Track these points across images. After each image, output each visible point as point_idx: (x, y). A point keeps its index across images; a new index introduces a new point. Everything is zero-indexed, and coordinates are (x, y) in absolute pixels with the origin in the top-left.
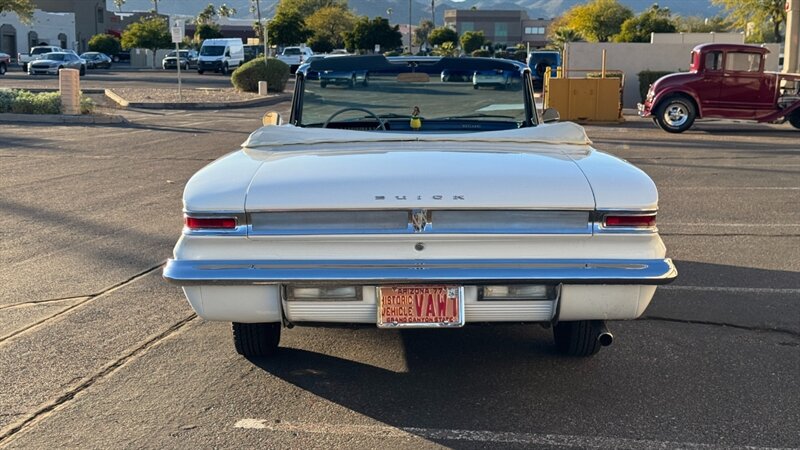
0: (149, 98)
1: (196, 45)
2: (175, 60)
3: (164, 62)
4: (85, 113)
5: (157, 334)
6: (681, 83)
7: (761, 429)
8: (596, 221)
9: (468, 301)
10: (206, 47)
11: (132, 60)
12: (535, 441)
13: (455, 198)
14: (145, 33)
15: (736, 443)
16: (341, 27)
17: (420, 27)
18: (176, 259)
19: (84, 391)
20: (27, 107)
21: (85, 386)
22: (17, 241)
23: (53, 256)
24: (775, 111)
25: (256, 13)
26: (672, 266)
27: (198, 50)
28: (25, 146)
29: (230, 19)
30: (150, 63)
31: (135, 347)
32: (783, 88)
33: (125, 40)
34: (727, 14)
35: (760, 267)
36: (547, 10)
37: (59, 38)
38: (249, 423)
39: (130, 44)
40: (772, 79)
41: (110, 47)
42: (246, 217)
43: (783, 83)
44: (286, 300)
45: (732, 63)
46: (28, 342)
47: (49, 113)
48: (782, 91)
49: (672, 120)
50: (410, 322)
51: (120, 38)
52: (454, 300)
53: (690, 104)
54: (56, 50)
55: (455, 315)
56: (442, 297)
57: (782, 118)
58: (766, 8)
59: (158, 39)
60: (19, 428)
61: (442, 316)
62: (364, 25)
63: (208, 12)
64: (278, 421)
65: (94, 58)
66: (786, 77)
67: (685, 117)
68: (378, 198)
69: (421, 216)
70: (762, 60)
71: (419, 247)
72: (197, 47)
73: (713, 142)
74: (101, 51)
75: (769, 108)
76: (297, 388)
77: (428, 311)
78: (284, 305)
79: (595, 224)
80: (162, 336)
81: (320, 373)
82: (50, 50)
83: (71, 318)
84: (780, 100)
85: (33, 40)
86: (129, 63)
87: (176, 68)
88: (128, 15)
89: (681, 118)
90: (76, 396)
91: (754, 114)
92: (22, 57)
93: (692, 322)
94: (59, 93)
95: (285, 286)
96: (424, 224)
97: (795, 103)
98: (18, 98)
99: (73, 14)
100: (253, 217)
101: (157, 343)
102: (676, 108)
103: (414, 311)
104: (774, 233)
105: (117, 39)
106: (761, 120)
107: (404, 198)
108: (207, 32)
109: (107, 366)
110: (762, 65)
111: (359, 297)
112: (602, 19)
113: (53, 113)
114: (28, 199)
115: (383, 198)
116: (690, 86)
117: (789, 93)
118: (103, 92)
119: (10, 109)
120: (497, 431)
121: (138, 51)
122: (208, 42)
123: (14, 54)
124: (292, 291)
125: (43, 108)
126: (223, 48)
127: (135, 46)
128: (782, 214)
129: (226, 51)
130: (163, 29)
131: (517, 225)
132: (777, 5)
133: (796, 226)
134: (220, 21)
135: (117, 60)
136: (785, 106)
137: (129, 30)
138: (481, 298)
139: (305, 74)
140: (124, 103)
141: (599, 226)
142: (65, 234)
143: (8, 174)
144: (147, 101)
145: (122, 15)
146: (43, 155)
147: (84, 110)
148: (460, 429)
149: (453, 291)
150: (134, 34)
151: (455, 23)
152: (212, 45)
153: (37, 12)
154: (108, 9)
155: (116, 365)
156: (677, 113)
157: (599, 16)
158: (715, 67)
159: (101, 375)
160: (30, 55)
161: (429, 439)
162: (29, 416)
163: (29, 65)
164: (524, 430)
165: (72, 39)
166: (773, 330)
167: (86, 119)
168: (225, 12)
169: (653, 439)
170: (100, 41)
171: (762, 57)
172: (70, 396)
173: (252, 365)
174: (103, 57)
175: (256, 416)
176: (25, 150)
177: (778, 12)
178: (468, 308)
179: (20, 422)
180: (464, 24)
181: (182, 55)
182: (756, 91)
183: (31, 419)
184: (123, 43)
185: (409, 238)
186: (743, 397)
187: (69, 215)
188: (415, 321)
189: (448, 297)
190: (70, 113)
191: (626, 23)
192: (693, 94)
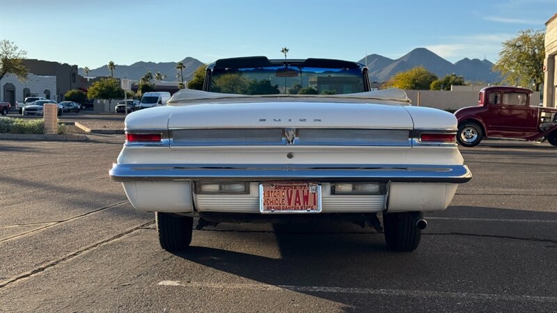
0: (105, 127)
1: (139, 97)
2: (124, 107)
3: (116, 107)
4: (61, 133)
5: (105, 240)
6: (473, 113)
7: (534, 287)
8: (414, 137)
9: (324, 195)
10: (145, 97)
11: (95, 108)
12: (372, 293)
13: (315, 120)
14: (104, 88)
15: (516, 294)
16: (239, 87)
17: (293, 88)
18: (118, 163)
19: (52, 267)
20: (20, 129)
21: (53, 265)
22: (9, 196)
23: (33, 203)
24: (537, 133)
25: (181, 78)
26: (468, 171)
27: (140, 100)
28: (18, 151)
29: (162, 82)
30: (107, 109)
31: (88, 246)
32: (543, 117)
33: (90, 93)
34: (503, 78)
35: (531, 209)
36: (380, 78)
37: (45, 93)
38: (169, 283)
39: (93, 96)
40: (535, 111)
41: (80, 98)
42: (169, 133)
43: (543, 114)
44: (196, 193)
45: (507, 100)
46: (13, 244)
47: (36, 133)
48: (542, 119)
49: (466, 138)
50: (283, 209)
51: (87, 91)
52: (314, 194)
53: (479, 127)
54: (42, 99)
55: (315, 205)
56: (306, 191)
57: (543, 138)
58: (530, 74)
59: (112, 92)
60: (5, 285)
61: (306, 205)
62: (254, 84)
63: (147, 77)
64: (189, 282)
65: (68, 105)
66: (546, 110)
67: (476, 136)
68: (261, 120)
69: (291, 133)
70: (528, 98)
71: (290, 156)
72: (139, 98)
73: (495, 151)
74: (73, 101)
75: (534, 131)
76: (203, 266)
77: (296, 202)
78: (194, 197)
79: (414, 139)
80: (107, 241)
81: (219, 258)
82: (38, 99)
83: (45, 233)
84: (541, 126)
85: (27, 93)
86: (92, 110)
87: (124, 112)
88: (92, 78)
89: (473, 136)
90: (46, 270)
91: (523, 135)
92: (18, 104)
93: (483, 236)
94: (43, 120)
95: (195, 182)
96: (294, 138)
97: (551, 127)
98: (14, 123)
99: (55, 77)
100: (174, 133)
101: (105, 244)
102: (469, 130)
103: (286, 202)
104: (540, 194)
105: (84, 93)
106: (528, 139)
107: (280, 120)
108: (146, 88)
109: (68, 255)
110: (528, 101)
111: (247, 192)
112: (417, 81)
113: (39, 133)
114: (18, 176)
115: (265, 120)
116: (479, 115)
117: (547, 121)
118: (74, 124)
119: (8, 131)
120: (344, 288)
121: (99, 101)
122: (147, 94)
123: (13, 103)
124: (200, 186)
125: (31, 130)
126: (157, 98)
127: (96, 97)
128: (544, 185)
129: (159, 100)
130: (117, 85)
131: (359, 140)
132: (537, 72)
133: (554, 191)
134: (155, 82)
135: (84, 108)
136: (545, 130)
137: (93, 86)
138: (333, 192)
139: (212, 70)
140: (88, 130)
141: (416, 140)
142: (42, 193)
143: (5, 163)
144: (104, 129)
145: (88, 78)
146: (30, 155)
147: (60, 132)
148: (319, 286)
149: (314, 187)
150: (96, 89)
151: (316, 85)
152: (150, 96)
153: (30, 75)
154: (79, 74)
155: (75, 255)
156: (470, 134)
157: (414, 80)
158: (496, 102)
159: (63, 259)
160: (24, 103)
161: (296, 291)
162: (12, 279)
163: (23, 109)
164: (364, 287)
165: (54, 93)
166: (541, 240)
167: (61, 137)
168: (159, 77)
169: (457, 292)
170: (73, 94)
171: (527, 95)
172: (40, 270)
173: (171, 254)
174: (75, 104)
175: (173, 279)
176: (18, 153)
177: (538, 77)
178: (324, 200)
179: (6, 282)
180: (322, 85)
181: (129, 103)
182: (524, 119)
183: (13, 281)
184: (88, 95)
185: (283, 149)
186: (520, 272)
187: (46, 183)
188: (286, 209)
189: (310, 192)
190: (50, 133)
191: (433, 83)
192: (481, 121)
